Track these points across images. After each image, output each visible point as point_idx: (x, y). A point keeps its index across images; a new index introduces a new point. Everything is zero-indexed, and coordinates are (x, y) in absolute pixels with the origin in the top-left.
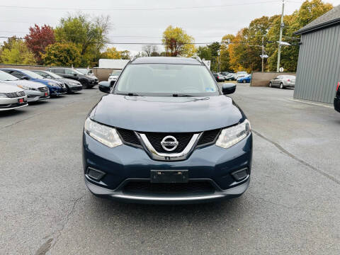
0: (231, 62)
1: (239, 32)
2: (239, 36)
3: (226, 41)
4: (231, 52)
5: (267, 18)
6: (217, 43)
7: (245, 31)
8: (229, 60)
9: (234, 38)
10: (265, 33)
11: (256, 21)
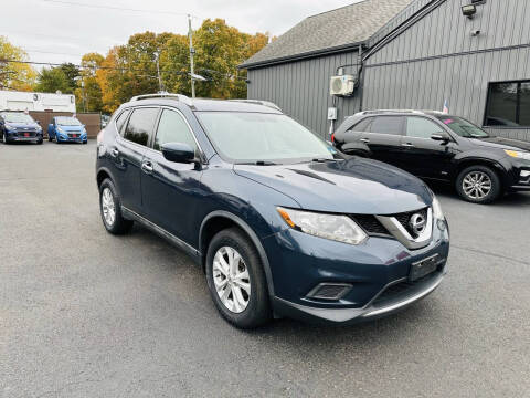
0: (104, 99)
1: (112, 51)
2: (111, 58)
3: (90, 63)
4: (102, 83)
5: (152, 35)
6: (71, 66)
7: (122, 51)
8: (101, 95)
9: (103, 60)
10: (153, 57)
11: (138, 37)
